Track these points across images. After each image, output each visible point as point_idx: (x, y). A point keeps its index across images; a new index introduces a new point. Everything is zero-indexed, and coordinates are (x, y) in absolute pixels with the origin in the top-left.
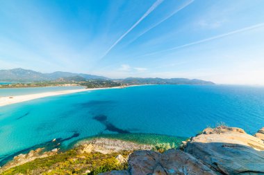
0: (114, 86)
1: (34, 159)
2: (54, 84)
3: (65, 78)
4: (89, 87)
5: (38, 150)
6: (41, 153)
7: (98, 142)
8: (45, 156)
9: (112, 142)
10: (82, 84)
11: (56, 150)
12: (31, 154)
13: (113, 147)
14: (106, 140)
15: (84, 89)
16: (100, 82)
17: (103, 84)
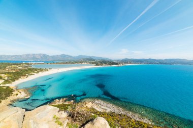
0: (113, 64)
1: (61, 103)
2: (78, 63)
3: (84, 59)
4: (97, 65)
5: (64, 99)
6: (65, 101)
7: (96, 102)
8: (66, 103)
9: (105, 104)
10: (93, 63)
11: (72, 101)
12: (61, 100)
13: (106, 108)
14: (102, 102)
15: (93, 66)
16: (104, 62)
17: (106, 63)
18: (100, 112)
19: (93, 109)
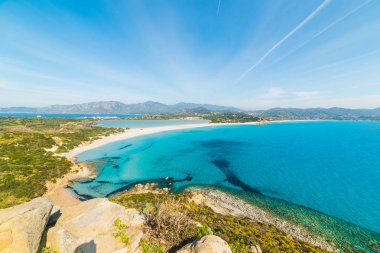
0: (248, 120)
1: (147, 192)
2: (177, 117)
3: (188, 110)
4: (214, 121)
5: (153, 184)
6: (154, 189)
7: (212, 193)
8: (156, 192)
9: (230, 199)
10: (206, 118)
11: (166, 189)
12: (146, 187)
13: (230, 207)
14: (223, 195)
15: (207, 125)
16: (228, 115)
17: (232, 118)
18: (219, 214)
19: (206, 207)
